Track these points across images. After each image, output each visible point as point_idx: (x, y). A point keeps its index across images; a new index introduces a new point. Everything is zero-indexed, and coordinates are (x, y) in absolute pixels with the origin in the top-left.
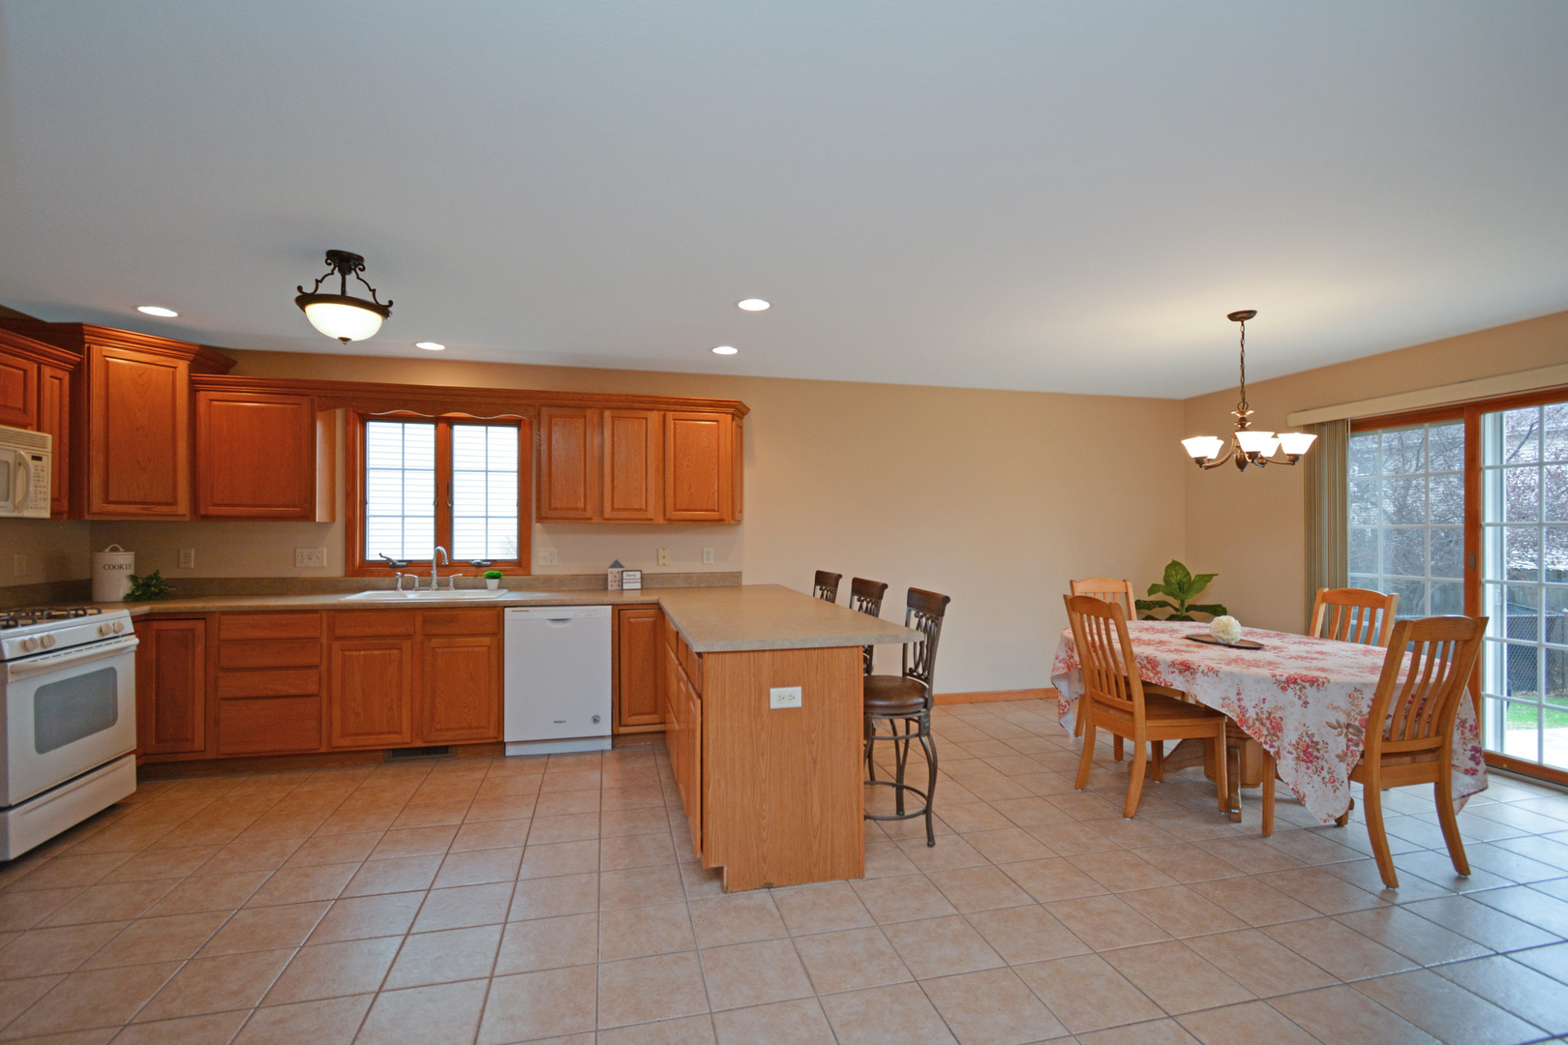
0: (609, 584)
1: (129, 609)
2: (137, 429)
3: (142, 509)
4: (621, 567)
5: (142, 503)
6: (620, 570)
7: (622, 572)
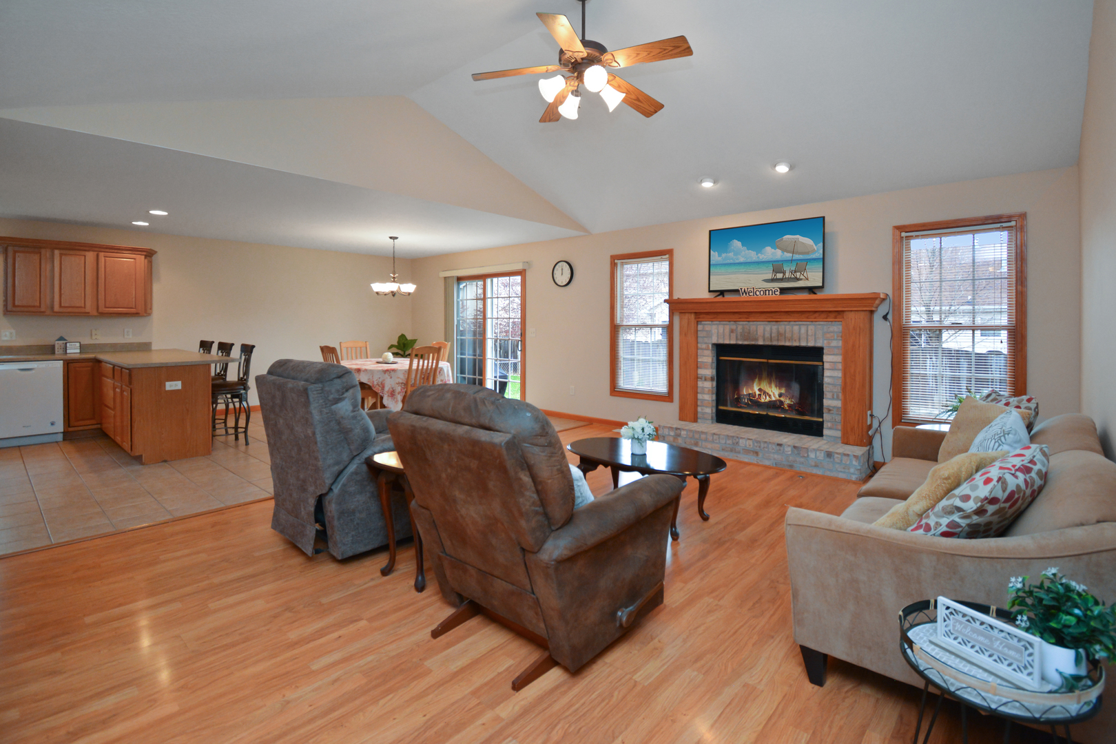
0: (56, 350)
4: (65, 340)
6: (65, 342)
7: (66, 343)
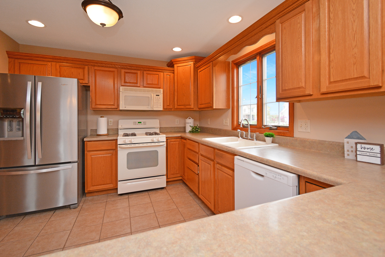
1: (166, 135)
2: (183, 85)
3: (184, 107)
5: (184, 105)
7: (356, 144)
